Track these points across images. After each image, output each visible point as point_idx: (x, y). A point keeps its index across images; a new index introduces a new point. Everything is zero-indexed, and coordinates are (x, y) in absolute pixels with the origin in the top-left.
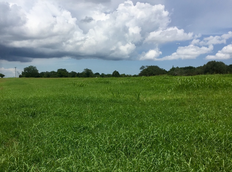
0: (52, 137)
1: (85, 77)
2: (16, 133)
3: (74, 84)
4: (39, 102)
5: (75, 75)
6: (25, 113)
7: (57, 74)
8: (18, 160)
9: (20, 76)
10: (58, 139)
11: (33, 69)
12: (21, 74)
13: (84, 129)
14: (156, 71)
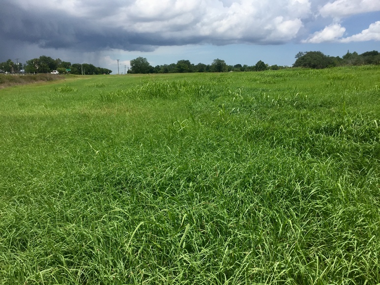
5: (204, 69)
7: (176, 68)
9: (129, 72)
11: (143, 62)
12: (130, 69)
14: (316, 59)
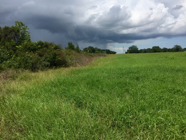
0: (152, 95)
1: (175, 52)
2: (127, 90)
3: (166, 57)
4: (140, 70)
5: (166, 51)
6: (131, 77)
7: (152, 50)
8: (131, 107)
9: (126, 53)
10: (157, 97)
11: (135, 48)
12: (127, 51)
13: (178, 91)
